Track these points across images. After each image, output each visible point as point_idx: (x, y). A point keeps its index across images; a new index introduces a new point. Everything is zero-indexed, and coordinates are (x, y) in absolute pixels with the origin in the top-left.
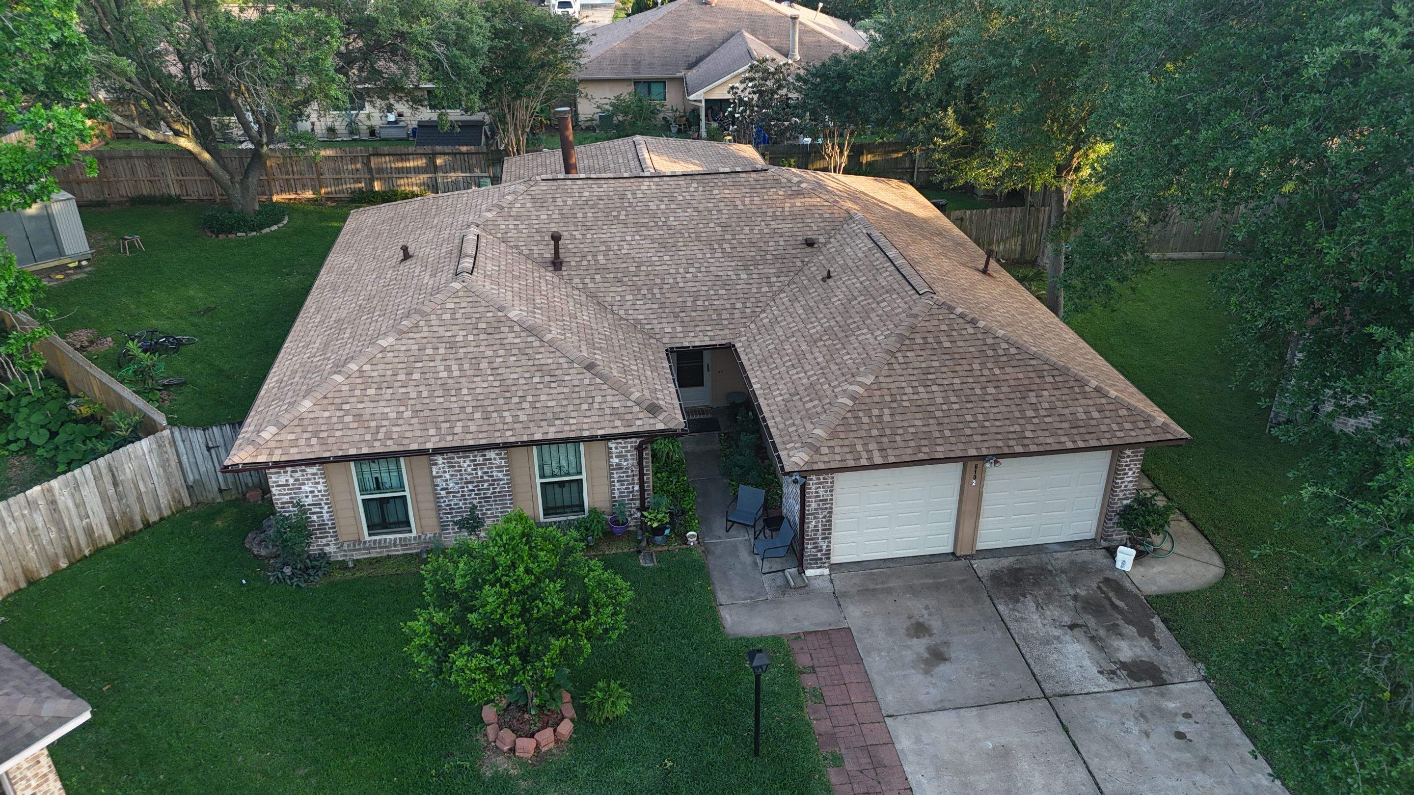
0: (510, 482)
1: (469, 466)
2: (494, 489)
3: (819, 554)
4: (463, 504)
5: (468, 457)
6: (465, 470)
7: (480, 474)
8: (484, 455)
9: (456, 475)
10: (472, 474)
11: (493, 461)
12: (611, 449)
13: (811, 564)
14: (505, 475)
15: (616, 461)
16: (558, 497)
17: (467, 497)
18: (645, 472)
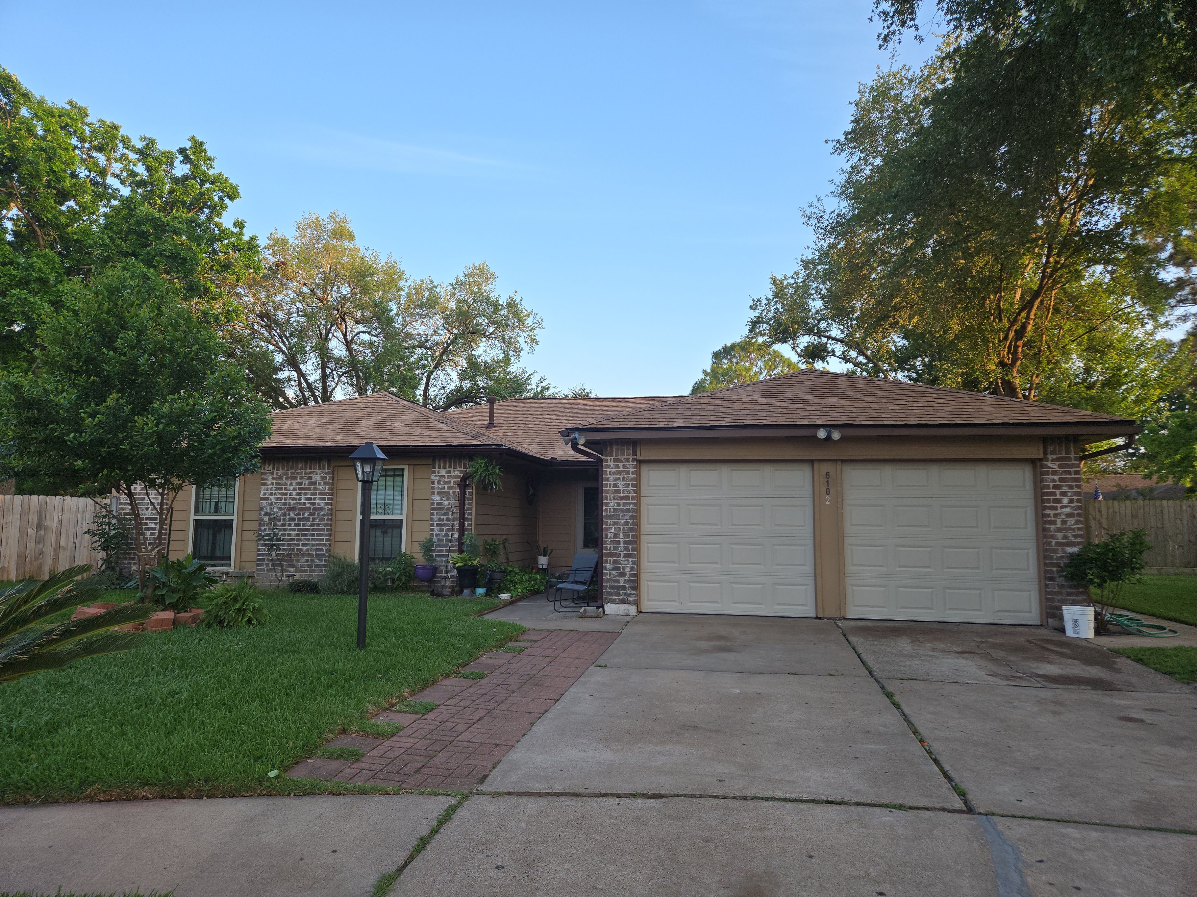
0: (331, 512)
1: (295, 489)
2: (314, 519)
3: (621, 580)
4: (283, 535)
5: (295, 478)
6: (290, 494)
7: (303, 500)
8: (311, 478)
9: (281, 499)
10: (296, 499)
11: (317, 486)
12: (433, 483)
13: (612, 595)
14: (327, 504)
15: (437, 498)
16: (379, 547)
17: (287, 527)
18: (466, 516)
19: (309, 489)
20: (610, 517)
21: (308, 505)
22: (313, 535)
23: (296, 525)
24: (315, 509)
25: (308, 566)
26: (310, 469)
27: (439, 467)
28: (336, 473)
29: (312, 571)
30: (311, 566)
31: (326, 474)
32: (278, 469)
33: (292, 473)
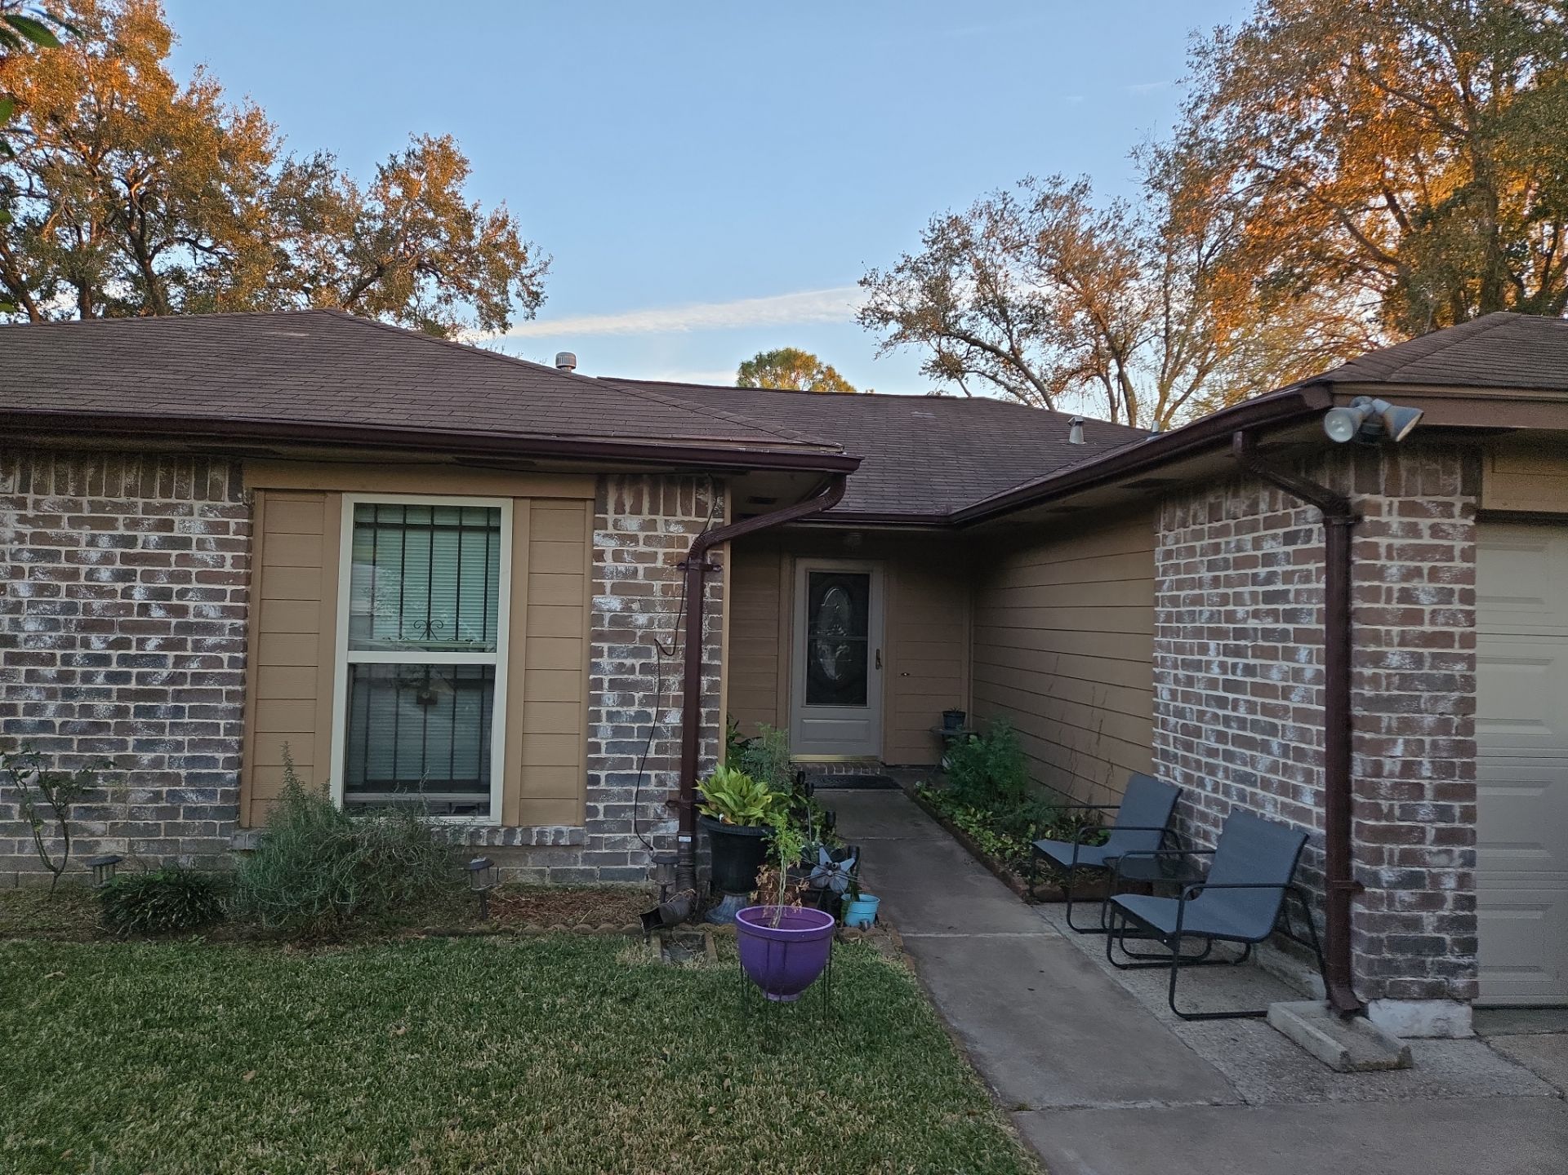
0: (246, 641)
1: (107, 559)
2: (180, 661)
3: (1429, 918)
4: (61, 711)
5: (110, 524)
6: (90, 575)
7: (138, 596)
8: (168, 525)
9: (56, 591)
10: (112, 593)
11: (193, 551)
12: (599, 556)
13: (1398, 971)
14: (227, 612)
15: (614, 603)
16: (411, 743)
17: (77, 684)
18: (705, 659)
19: (164, 560)
20: (1389, 704)
21: (157, 614)
22: (178, 712)
23: (111, 677)
24: (187, 628)
25: (161, 813)
26: (166, 492)
27: (620, 509)
28: (259, 511)
29: (174, 829)
30: (172, 812)
31: (224, 512)
32: (41, 489)
33: (101, 507)
